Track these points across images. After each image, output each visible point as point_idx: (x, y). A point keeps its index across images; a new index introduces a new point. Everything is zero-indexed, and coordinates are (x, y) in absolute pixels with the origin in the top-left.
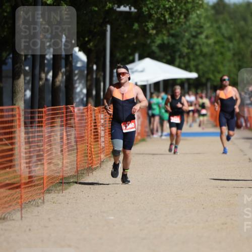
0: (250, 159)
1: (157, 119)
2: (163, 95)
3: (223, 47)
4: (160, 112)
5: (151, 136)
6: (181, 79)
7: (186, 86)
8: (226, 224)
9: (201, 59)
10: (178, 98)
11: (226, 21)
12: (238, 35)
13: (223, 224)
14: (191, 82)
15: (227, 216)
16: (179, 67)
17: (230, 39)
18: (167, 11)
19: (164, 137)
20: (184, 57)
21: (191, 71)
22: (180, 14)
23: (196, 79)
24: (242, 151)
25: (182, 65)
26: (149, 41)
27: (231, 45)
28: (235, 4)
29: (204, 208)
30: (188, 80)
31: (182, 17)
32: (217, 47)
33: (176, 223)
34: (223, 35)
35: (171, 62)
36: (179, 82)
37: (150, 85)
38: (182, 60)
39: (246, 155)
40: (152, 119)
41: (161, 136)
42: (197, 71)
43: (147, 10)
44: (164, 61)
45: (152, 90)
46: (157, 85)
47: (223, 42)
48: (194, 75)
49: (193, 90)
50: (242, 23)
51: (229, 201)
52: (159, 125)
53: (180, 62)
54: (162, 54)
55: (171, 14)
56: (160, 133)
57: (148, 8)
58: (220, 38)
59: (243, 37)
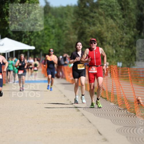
0: (65, 96)
2: (15, 59)
3: (49, 32)
4: (14, 69)
5: (8, 82)
6: (25, 50)
7: (28, 54)
8: (51, 132)
9: (37, 38)
10: (23, 61)
11: (50, 17)
12: (57, 25)
13: (49, 132)
14: (31, 51)
15: (52, 128)
16: (24, 43)
17: (53, 27)
20: (27, 37)
21: (31, 45)
23: (34, 50)
24: (60, 91)
25: (26, 42)
26: (7, 28)
27: (54, 31)
28: (55, 8)
29: (38, 124)
32: (46, 31)
33: (22, 132)
34: (49, 24)
35: (19, 40)
36: (24, 51)
37: (8, 53)
38: (26, 39)
39: (62, 93)
41: (14, 82)
42: (34, 45)
43: (6, 10)
44: (16, 39)
45: (9, 56)
46: (11, 53)
47: (49, 29)
48: (33, 48)
49: (33, 56)
50: (60, 18)
51: (53, 119)
53: (25, 40)
54: (15, 36)
57: (6, 9)
58: (47, 26)
59: (61, 26)
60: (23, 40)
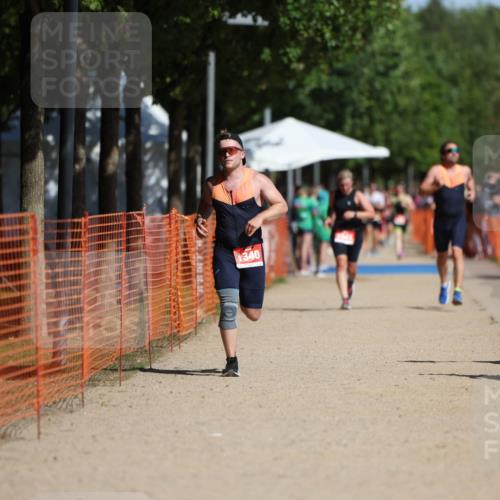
0: (492, 319)
1: (308, 239)
2: (320, 191)
3: (439, 95)
4: (314, 224)
5: (297, 273)
6: (355, 160)
7: (366, 173)
8: (444, 447)
9: (396, 118)
11: (444, 45)
12: (468, 73)
13: (438, 447)
14: (376, 165)
15: (447, 432)
16: (352, 135)
17: (453, 81)
18: (328, 25)
19: (321, 275)
20: (361, 116)
21: (375, 144)
22: (354, 29)
23: (385, 161)
24: (476, 302)
25: (359, 133)
26: (292, 84)
27: (455, 92)
28: (463, 11)
29: (400, 416)
30: (370, 161)
31: (359, 36)
32: (427, 96)
33: (345, 446)
34: (439, 72)
35: (334, 126)
36: (351, 164)
37: (294, 171)
38: (358, 121)
39: (484, 310)
40: (298, 240)
41: (317, 272)
42: (387, 144)
43: (288, 22)
44: (323, 122)
45: (299, 182)
46: (307, 171)
47: (438, 86)
48: (382, 152)
49: (380, 181)
51: (451, 401)
52: (311, 251)
53: (354, 126)
54: (317, 109)
55: (336, 30)
56: (313, 267)
57: (290, 19)
58: (433, 78)
59: (478, 76)
60: (349, 123)
